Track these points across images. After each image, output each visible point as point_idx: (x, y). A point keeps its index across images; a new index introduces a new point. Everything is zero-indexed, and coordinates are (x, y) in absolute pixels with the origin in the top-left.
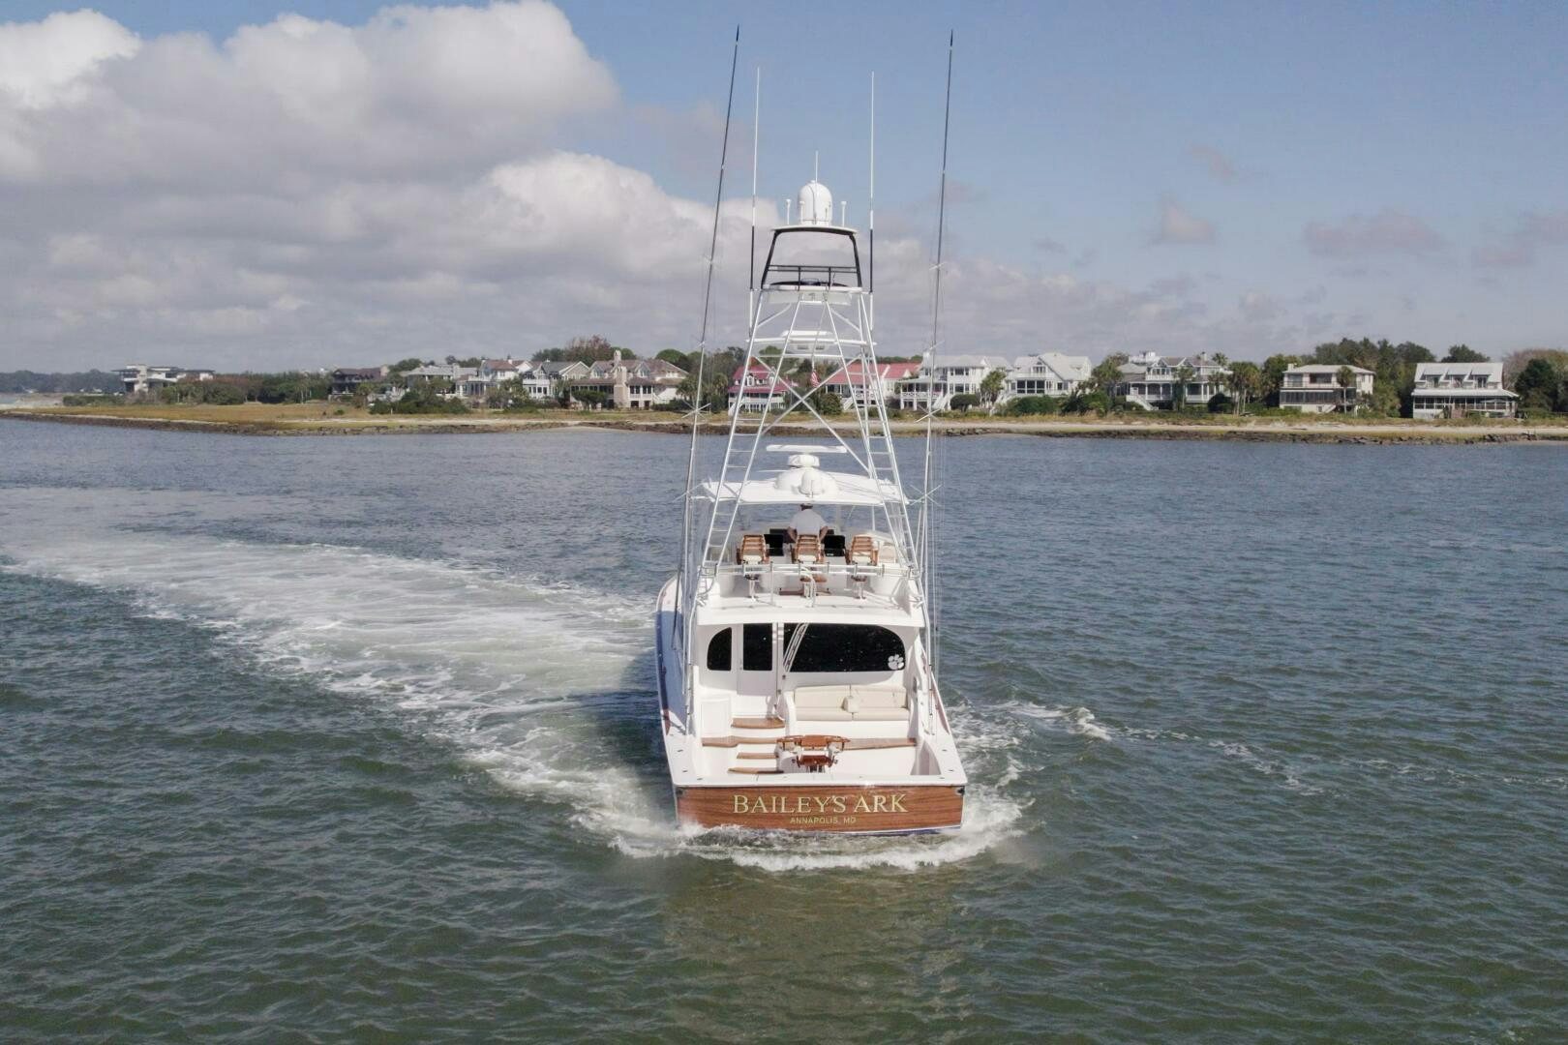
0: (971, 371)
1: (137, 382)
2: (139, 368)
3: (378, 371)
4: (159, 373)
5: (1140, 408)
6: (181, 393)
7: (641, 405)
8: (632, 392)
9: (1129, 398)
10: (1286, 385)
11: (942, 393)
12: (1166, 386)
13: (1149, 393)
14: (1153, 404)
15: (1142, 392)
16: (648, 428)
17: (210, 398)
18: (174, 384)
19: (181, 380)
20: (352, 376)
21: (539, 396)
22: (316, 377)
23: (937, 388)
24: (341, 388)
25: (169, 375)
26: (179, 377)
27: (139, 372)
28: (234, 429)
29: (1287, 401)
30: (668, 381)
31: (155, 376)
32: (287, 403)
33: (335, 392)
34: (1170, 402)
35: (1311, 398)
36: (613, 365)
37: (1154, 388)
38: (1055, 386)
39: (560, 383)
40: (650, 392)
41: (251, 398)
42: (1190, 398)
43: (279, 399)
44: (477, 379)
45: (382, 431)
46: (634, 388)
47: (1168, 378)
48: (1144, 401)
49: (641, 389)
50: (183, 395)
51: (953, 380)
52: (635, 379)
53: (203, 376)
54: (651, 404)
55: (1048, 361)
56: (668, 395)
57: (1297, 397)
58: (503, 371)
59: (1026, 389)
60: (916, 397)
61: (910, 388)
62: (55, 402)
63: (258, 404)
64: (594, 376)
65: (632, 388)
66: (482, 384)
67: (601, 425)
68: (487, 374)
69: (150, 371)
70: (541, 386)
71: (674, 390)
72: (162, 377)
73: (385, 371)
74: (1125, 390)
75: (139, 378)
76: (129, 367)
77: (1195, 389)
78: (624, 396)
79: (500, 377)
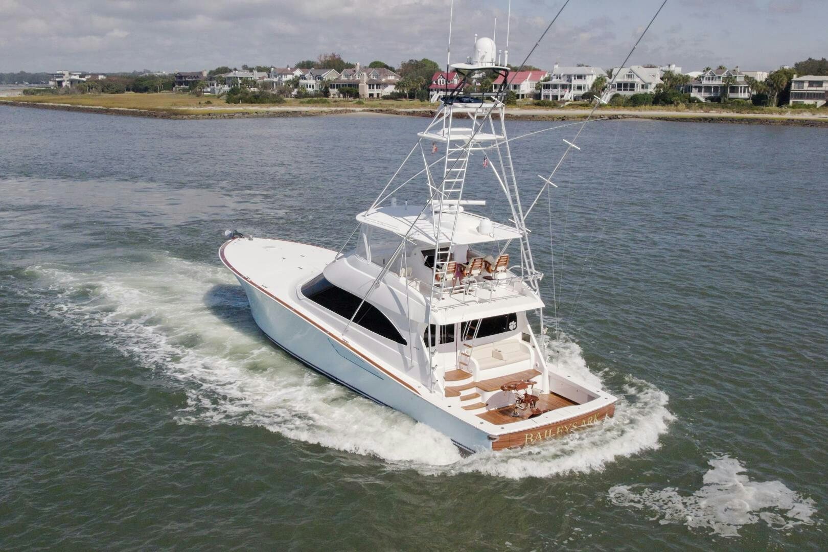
0: (587, 77)
1: (64, 81)
2: (64, 72)
3: (201, 73)
4: (75, 75)
5: (699, 101)
6: (89, 86)
7: (375, 96)
8: (370, 88)
9: (692, 95)
10: (793, 88)
11: (568, 90)
12: (716, 88)
13: (704, 92)
14: (707, 99)
15: (700, 91)
16: (409, 113)
17: (106, 90)
18: (84, 82)
19: (88, 79)
20: (185, 77)
21: (310, 90)
22: (164, 77)
23: (564, 87)
24: (180, 84)
25: (80, 77)
26: (86, 77)
27: (64, 75)
28: (153, 114)
29: (795, 98)
30: (389, 81)
31: (73, 77)
32: (149, 93)
33: (177, 86)
34: (719, 97)
35: (810, 96)
36: (355, 71)
37: (708, 89)
38: (640, 86)
39: (323, 82)
40: (380, 88)
41: (128, 90)
42: (732, 95)
43: (146, 90)
44: (269, 79)
45: (246, 115)
46: (371, 86)
47: (718, 83)
48: (701, 96)
49: (375, 86)
50: (91, 88)
51: (575, 82)
52: (371, 80)
53: (100, 77)
54: (380, 96)
55: (635, 71)
56: (390, 89)
57: (801, 96)
58: (286, 75)
59: (623, 88)
60: (551, 92)
61: (547, 87)
62: (19, 93)
63: (132, 93)
64: (343, 78)
65: (370, 85)
66: (273, 82)
67: (376, 111)
68: (276, 76)
69: (70, 74)
70: (311, 84)
71: (394, 86)
72: (77, 77)
73: (205, 74)
74: (689, 89)
75: (64, 78)
76: (58, 72)
77: (734, 89)
78: (365, 90)
79: (284, 78)
